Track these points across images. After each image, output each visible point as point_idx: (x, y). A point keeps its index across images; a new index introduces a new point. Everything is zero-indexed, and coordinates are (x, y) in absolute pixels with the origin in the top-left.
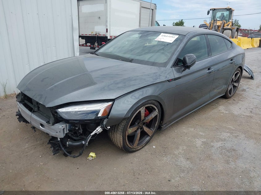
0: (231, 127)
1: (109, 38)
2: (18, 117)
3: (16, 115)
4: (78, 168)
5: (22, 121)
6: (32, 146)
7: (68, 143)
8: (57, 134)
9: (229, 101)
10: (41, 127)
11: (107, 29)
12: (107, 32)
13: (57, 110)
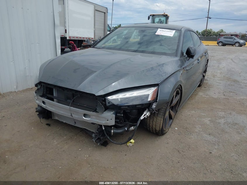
0: (220, 107)
1: (68, 38)
2: (38, 113)
3: (36, 111)
4: (126, 155)
5: (42, 118)
6: (62, 141)
7: (112, 131)
8: (108, 122)
9: (202, 89)
10: (84, 117)
11: (66, 30)
12: (66, 32)
13: (106, 98)
